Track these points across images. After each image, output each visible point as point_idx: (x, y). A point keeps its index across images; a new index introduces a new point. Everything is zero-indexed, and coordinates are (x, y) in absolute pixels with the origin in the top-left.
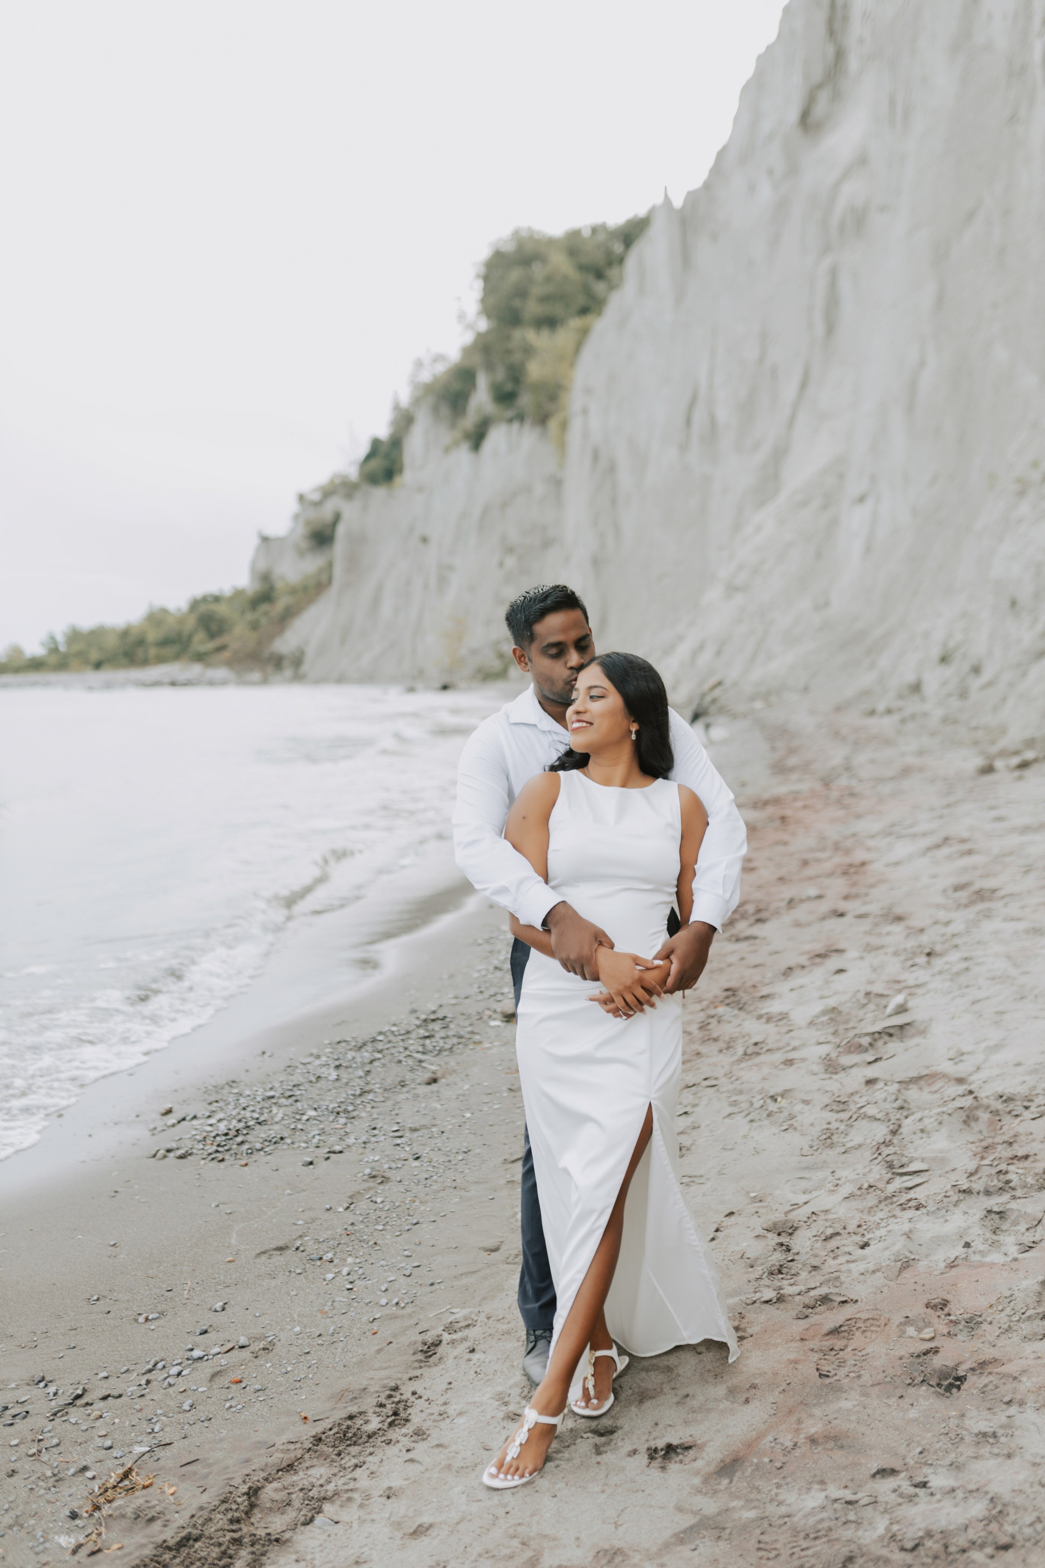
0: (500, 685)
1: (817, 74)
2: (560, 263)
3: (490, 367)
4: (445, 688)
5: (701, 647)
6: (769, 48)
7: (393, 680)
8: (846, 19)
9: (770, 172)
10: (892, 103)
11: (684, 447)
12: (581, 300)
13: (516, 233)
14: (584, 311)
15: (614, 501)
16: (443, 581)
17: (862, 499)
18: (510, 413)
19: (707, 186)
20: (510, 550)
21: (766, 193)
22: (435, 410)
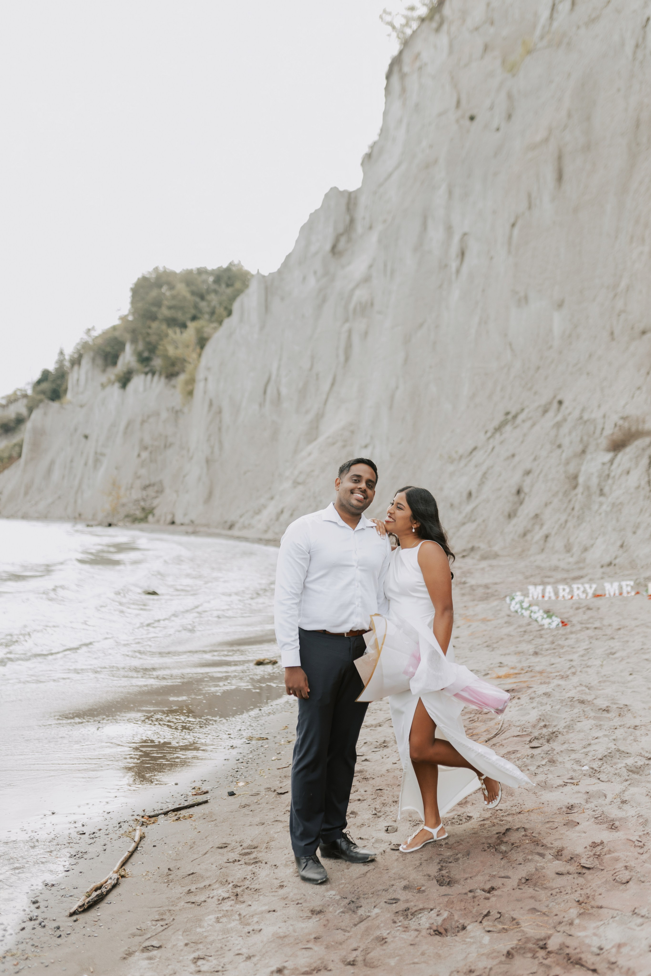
0: (143, 525)
1: (341, 229)
2: (182, 289)
3: (134, 341)
4: (110, 525)
5: (282, 512)
6: (316, 211)
7: (62, 519)
8: (355, 204)
9: (315, 273)
10: (385, 266)
11: (261, 405)
12: (193, 311)
13: (156, 269)
14: (194, 318)
15: (220, 429)
16: (97, 461)
17: (366, 446)
18: (147, 369)
19: (280, 272)
20: (146, 448)
21: (312, 282)
22: (94, 360)
